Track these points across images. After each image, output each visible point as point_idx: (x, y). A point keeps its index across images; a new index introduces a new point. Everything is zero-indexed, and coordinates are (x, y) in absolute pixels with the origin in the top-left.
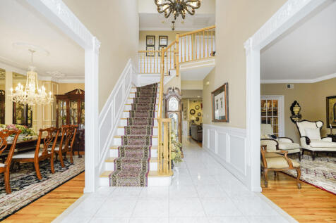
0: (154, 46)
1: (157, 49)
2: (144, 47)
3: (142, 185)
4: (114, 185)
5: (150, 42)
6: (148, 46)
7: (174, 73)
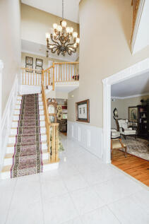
0: (32, 65)
1: (34, 67)
2: (24, 65)
3: (38, 172)
4: (15, 176)
5: (29, 62)
6: (27, 64)
7: (50, 87)
